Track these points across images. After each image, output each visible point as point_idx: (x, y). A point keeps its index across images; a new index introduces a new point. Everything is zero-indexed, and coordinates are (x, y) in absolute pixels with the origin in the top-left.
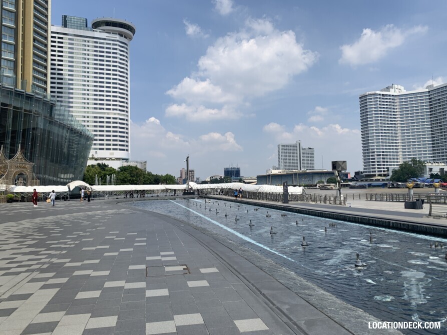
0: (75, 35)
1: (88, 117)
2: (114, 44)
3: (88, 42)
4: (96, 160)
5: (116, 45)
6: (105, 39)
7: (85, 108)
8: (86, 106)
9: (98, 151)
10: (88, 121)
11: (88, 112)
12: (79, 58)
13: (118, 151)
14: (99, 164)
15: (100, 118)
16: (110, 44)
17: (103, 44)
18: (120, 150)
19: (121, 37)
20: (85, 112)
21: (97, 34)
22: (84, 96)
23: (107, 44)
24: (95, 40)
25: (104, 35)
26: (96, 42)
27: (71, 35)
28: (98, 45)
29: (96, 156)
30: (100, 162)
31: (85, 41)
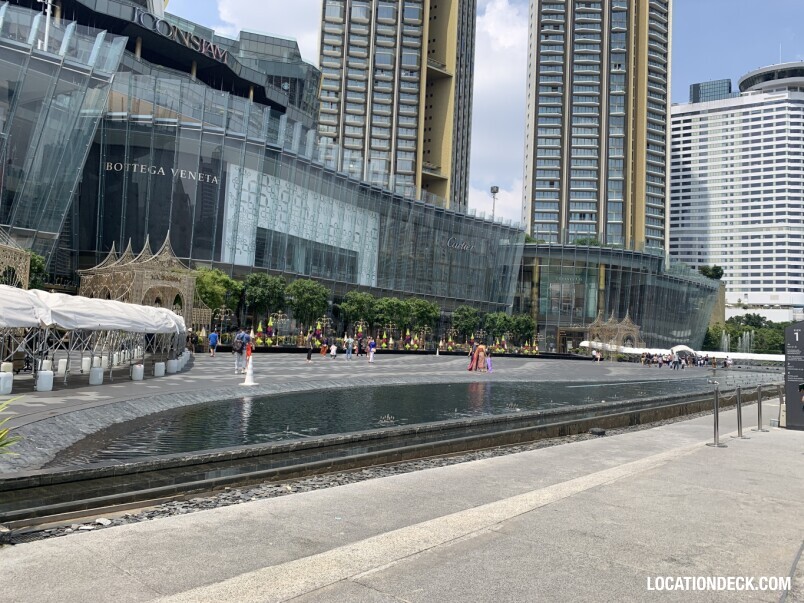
0: (710, 111)
1: (732, 238)
2: (778, 109)
3: (732, 115)
4: (745, 308)
5: (784, 108)
6: (761, 104)
7: (726, 224)
8: (729, 220)
9: (749, 293)
10: (732, 245)
11: (732, 231)
12: (717, 145)
13: (787, 292)
14: (748, 316)
15: (753, 237)
16: (771, 110)
17: (759, 112)
18: (790, 290)
19: (794, 93)
20: (726, 231)
21: (750, 98)
22: (725, 206)
23: (766, 111)
24: (744, 110)
25: (761, 97)
26: (746, 113)
27: (704, 112)
28: (750, 117)
29: (745, 302)
30: (751, 312)
31: (727, 116)
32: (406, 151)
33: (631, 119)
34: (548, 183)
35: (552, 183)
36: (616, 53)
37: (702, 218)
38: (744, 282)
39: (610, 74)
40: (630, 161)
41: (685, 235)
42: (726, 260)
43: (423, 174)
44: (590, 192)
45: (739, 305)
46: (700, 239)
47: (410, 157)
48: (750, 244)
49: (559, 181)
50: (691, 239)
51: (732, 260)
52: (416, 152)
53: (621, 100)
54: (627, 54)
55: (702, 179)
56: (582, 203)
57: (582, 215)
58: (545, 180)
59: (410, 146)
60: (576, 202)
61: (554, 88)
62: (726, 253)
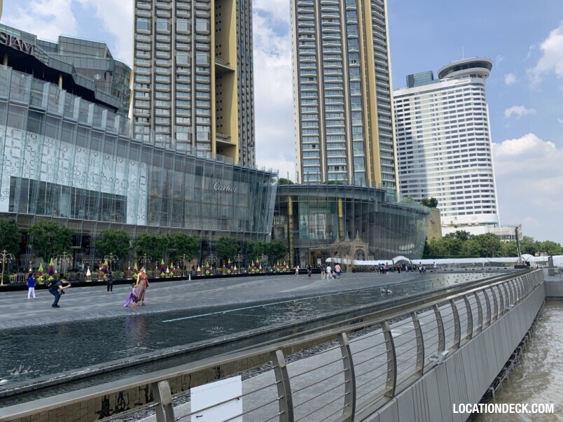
0: (421, 93)
1: (443, 179)
2: (465, 90)
3: (436, 95)
4: (456, 227)
5: (468, 89)
6: (454, 87)
7: (438, 169)
8: (440, 166)
9: (458, 216)
10: (443, 184)
11: (442, 174)
12: (427, 116)
13: (482, 214)
14: (458, 232)
15: (457, 177)
16: (460, 90)
17: (452, 92)
18: (485, 212)
19: (474, 78)
20: (439, 174)
21: (446, 83)
22: (437, 157)
23: (457, 91)
24: (443, 91)
25: (453, 82)
26: (444, 93)
27: (417, 94)
28: (447, 95)
29: (456, 223)
30: (459, 229)
31: (432, 96)
32: (203, 125)
33: (366, 98)
34: (311, 146)
35: (314, 146)
36: (352, 53)
37: (422, 166)
38: (453, 209)
39: (349, 67)
40: (367, 128)
41: (412, 179)
42: (440, 194)
43: (217, 142)
44: (341, 151)
45: (452, 225)
46: (422, 181)
47: (207, 129)
48: (455, 182)
49: (319, 144)
50: (416, 181)
51: (444, 194)
52: (211, 126)
53: (358, 85)
54: (359, 54)
55: (420, 139)
56: (336, 159)
57: (337, 168)
58: (309, 144)
59: (206, 121)
60: (331, 158)
61: (311, 78)
62: (440, 189)
